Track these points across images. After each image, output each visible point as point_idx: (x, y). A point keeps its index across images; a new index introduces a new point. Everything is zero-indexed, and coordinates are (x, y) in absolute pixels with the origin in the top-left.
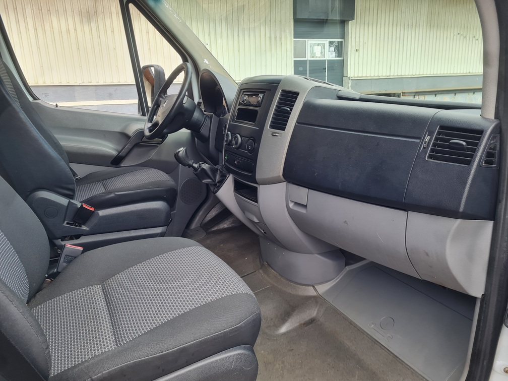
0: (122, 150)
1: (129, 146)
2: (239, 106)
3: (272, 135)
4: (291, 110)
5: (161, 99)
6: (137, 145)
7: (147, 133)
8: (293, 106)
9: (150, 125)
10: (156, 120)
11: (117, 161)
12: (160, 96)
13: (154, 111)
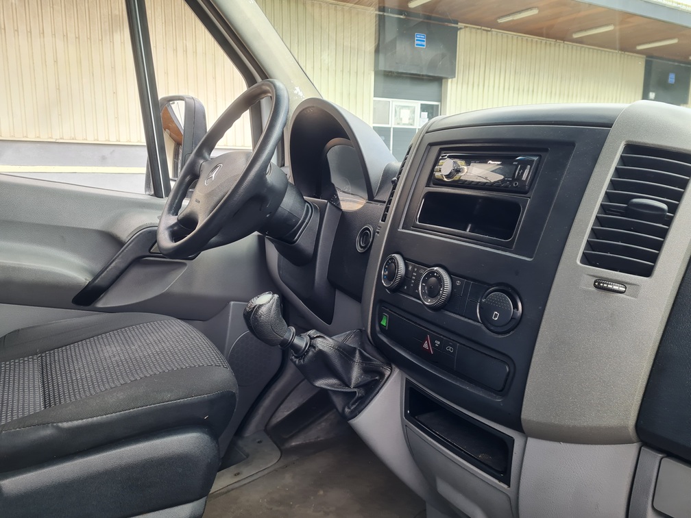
0: (102, 272)
1: (118, 263)
2: (428, 185)
3: (598, 287)
4: (673, 209)
5: (201, 161)
6: (138, 261)
7: (166, 242)
8: (679, 197)
9: (173, 220)
10: (188, 211)
11: (87, 297)
12: (199, 154)
13: (183, 187)
